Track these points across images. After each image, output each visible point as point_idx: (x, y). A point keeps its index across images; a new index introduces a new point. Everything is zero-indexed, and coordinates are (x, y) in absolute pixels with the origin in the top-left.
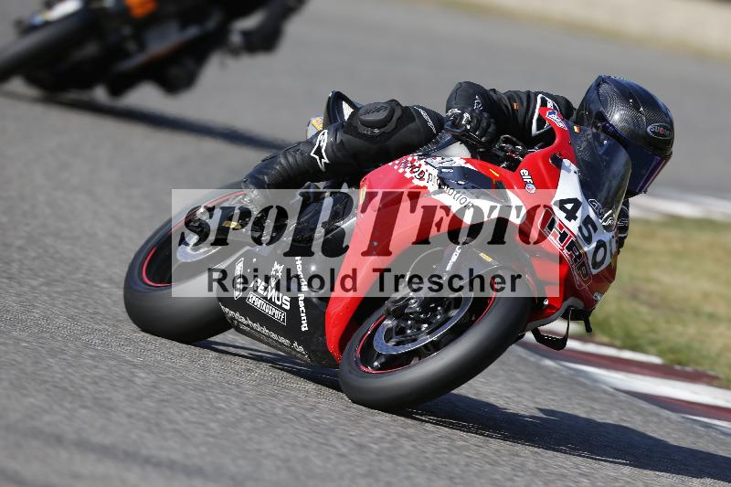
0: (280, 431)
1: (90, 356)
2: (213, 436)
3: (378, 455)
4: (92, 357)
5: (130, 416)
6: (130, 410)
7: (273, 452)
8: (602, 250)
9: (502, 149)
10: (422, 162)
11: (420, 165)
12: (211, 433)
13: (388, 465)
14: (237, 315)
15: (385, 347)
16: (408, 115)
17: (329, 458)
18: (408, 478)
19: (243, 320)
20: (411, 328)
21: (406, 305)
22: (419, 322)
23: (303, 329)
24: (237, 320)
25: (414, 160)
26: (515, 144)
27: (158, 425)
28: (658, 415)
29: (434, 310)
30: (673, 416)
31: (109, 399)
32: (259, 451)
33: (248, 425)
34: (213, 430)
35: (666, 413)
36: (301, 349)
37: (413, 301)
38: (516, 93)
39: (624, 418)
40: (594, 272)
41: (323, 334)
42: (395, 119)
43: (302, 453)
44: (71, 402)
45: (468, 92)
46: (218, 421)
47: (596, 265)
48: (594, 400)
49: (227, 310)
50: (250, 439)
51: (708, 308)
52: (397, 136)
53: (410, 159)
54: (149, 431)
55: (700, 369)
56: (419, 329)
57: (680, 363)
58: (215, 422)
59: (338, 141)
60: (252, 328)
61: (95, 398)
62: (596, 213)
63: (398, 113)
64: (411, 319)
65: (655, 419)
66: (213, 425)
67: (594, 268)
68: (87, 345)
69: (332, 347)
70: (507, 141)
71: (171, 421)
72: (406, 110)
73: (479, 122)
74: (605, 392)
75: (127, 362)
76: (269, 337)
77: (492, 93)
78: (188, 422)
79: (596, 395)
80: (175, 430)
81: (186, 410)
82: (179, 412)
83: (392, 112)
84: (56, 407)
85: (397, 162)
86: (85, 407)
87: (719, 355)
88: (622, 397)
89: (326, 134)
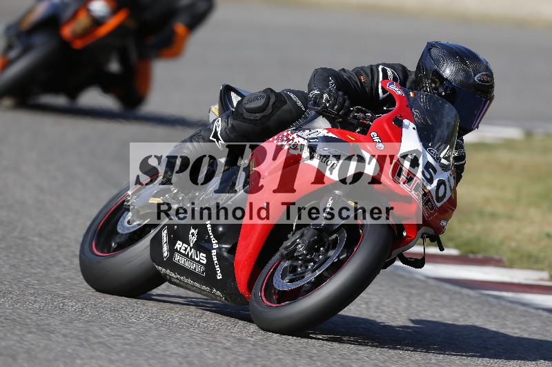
0: (178, 335)
1: (31, 294)
2: (129, 344)
3: (253, 345)
4: (32, 295)
5: (65, 336)
6: (64, 331)
7: (176, 351)
8: (442, 187)
9: (355, 117)
10: (295, 135)
11: (293, 138)
12: (128, 341)
13: (262, 352)
14: (168, 271)
15: (282, 284)
16: (281, 99)
17: (218, 352)
18: (279, 360)
19: (173, 275)
20: (301, 267)
21: (295, 250)
22: (306, 262)
23: (219, 278)
24: (169, 275)
25: (288, 134)
26: (365, 113)
27: (87, 340)
28: (460, 293)
29: (318, 250)
30: (471, 293)
31: (48, 324)
32: (164, 352)
33: (154, 333)
34: (129, 340)
35: (465, 291)
36: (218, 293)
37: (300, 246)
38: (362, 68)
39: (435, 298)
40: (439, 205)
41: (234, 280)
42: (271, 103)
43: (197, 350)
44: (20, 330)
45: (323, 76)
46: (131, 332)
47: (439, 199)
48: (411, 287)
49: (160, 268)
50: (157, 343)
51: (489, 209)
52: (275, 117)
53: (285, 134)
54: (81, 345)
55: (488, 255)
56: (307, 267)
57: (473, 252)
58: (129, 333)
59: (230, 126)
60: (180, 280)
61: (37, 325)
62: (434, 158)
63: (273, 100)
64: (301, 260)
65: (458, 296)
66: (128, 336)
67: (438, 202)
68: (27, 285)
69: (242, 288)
70: (359, 111)
71: (96, 336)
72: (278, 95)
73: (336, 99)
74: (418, 280)
75: (59, 295)
76: (194, 286)
77: (342, 73)
78: (108, 335)
79: (411, 283)
80: (99, 343)
81: (107, 327)
82: (101, 329)
83: (268, 99)
84: (9, 335)
85: (276, 137)
86: (30, 332)
87: (502, 243)
88: (432, 282)
89: (220, 121)
